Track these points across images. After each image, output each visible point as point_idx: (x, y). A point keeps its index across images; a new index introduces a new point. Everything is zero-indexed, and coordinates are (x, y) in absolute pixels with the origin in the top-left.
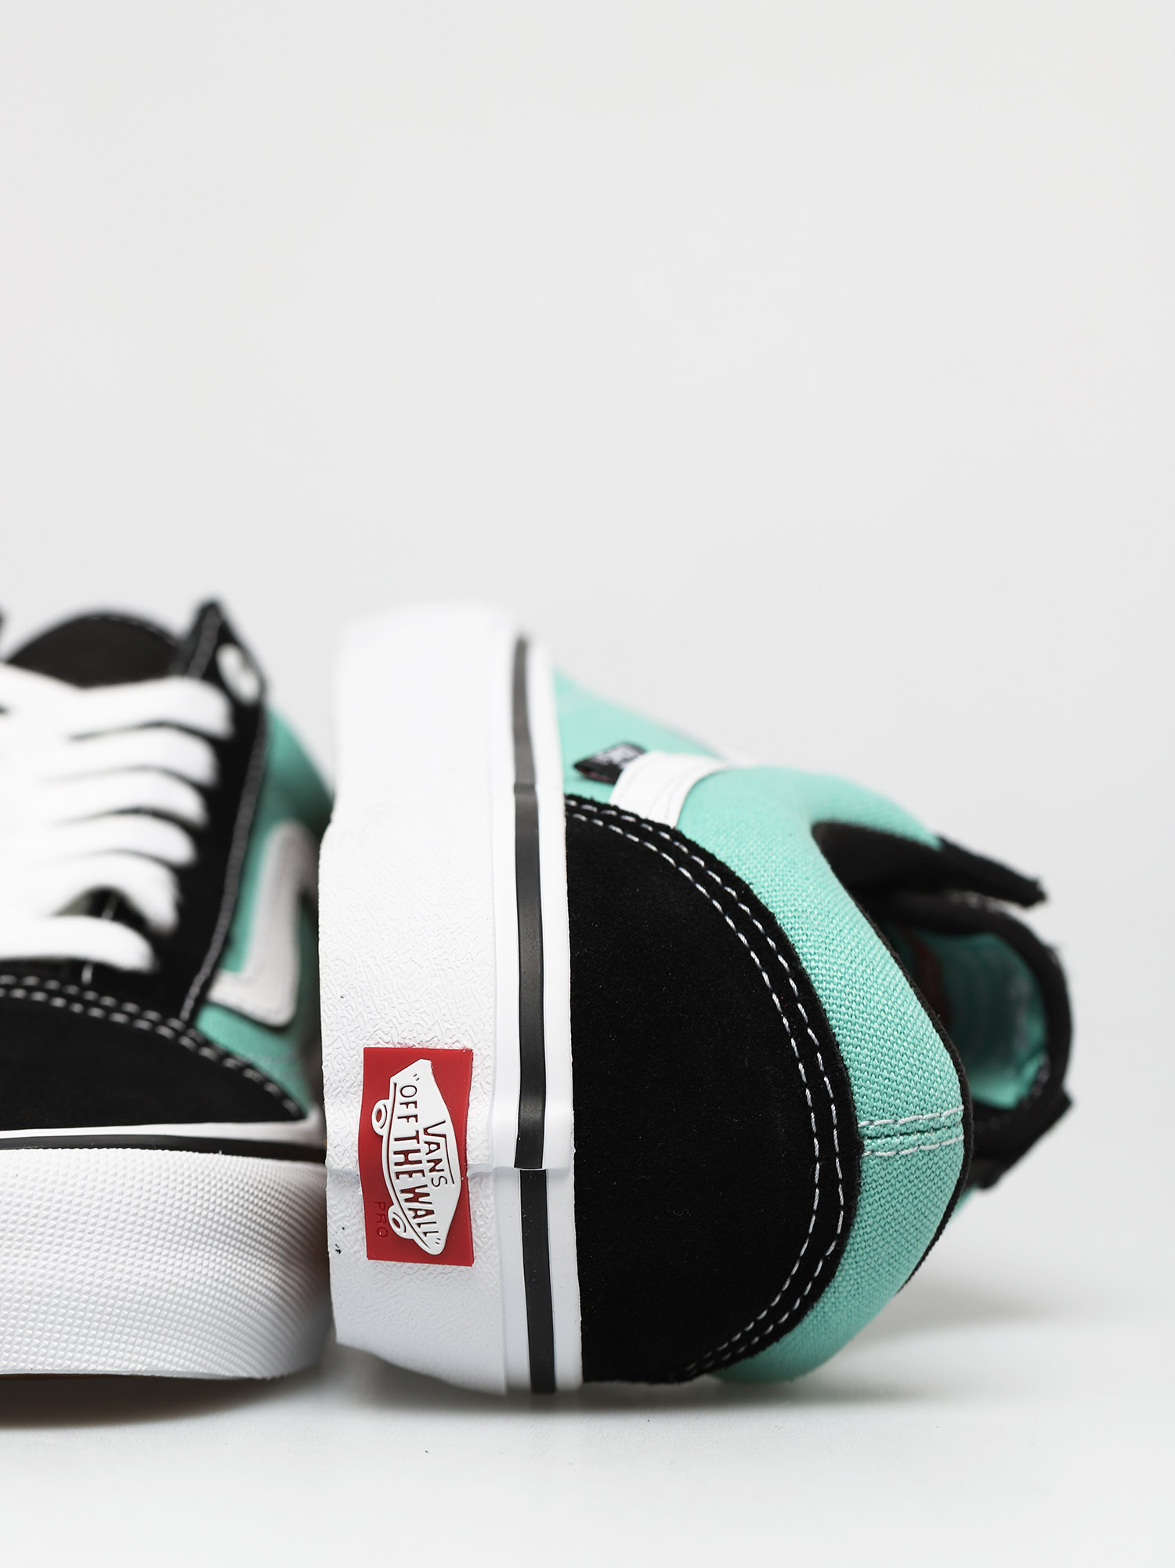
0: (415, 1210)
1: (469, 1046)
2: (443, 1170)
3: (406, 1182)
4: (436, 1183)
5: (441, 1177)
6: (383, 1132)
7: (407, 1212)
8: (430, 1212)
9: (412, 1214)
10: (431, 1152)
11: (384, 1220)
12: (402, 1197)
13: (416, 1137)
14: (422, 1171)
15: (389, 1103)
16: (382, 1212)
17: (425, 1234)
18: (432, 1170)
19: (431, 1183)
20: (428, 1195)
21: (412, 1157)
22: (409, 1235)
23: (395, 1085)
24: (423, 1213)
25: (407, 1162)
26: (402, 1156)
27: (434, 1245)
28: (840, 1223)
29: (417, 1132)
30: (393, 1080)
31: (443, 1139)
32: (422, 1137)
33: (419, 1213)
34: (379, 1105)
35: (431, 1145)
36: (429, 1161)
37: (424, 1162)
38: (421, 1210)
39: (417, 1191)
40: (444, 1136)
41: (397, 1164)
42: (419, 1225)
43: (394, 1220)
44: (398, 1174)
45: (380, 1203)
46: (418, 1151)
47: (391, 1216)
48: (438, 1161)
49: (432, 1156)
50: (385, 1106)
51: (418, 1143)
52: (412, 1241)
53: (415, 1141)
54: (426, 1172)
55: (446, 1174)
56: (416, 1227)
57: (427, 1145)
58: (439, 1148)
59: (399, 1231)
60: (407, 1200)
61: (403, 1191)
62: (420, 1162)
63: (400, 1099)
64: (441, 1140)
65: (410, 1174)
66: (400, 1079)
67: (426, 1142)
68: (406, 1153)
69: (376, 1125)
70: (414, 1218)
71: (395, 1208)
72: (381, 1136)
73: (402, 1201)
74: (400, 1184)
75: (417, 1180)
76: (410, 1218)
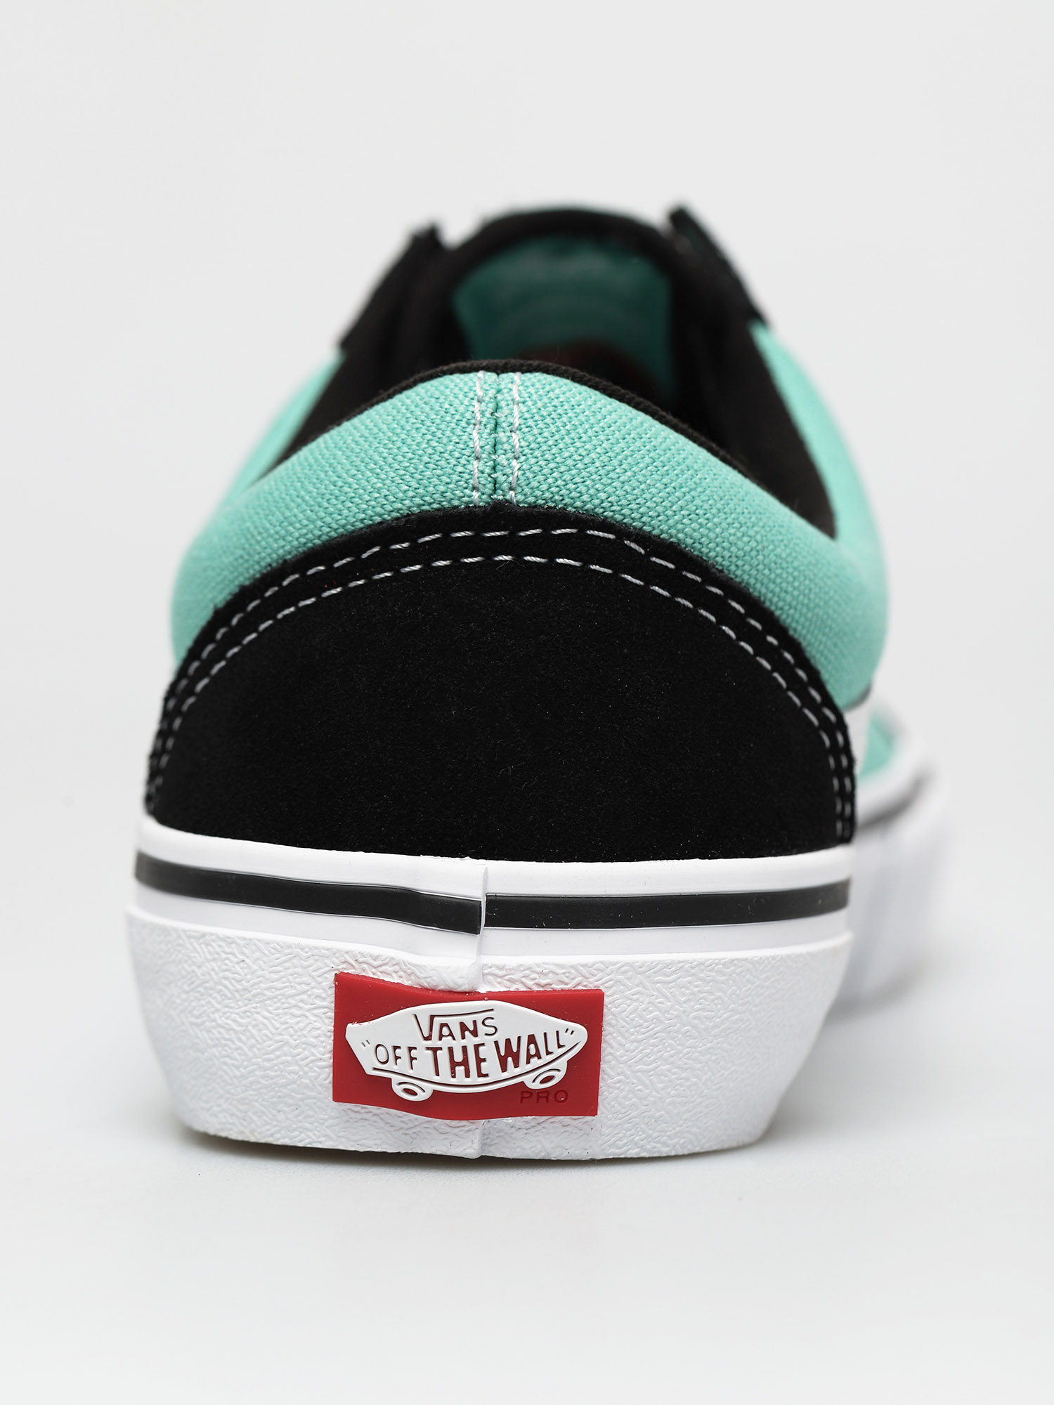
0: (529, 1057)
1: (331, 977)
2: (475, 1022)
3: (492, 1066)
4: (492, 1030)
5: (483, 1023)
6: (430, 1089)
7: (529, 1067)
8: (532, 1039)
9: (534, 1059)
10: (451, 1034)
11: (545, 1095)
12: (512, 1070)
13: (435, 1050)
14: (477, 1047)
15: (396, 1079)
16: (535, 1096)
17: (560, 1046)
18: (475, 1033)
19: (493, 1037)
20: (508, 1040)
21: (458, 1057)
22: (562, 1064)
23: (375, 1069)
24: (532, 1046)
25: (465, 1063)
26: (457, 1068)
27: (576, 1035)
28: (601, 534)
29: (428, 1048)
30: (369, 1071)
31: (436, 1019)
32: (434, 1042)
33: (533, 1052)
34: (398, 1090)
35: (443, 1033)
36: (463, 1037)
37: (464, 1042)
38: (528, 1050)
39: (503, 1054)
40: (432, 1017)
41: (467, 1075)
42: (548, 1053)
43: (543, 1081)
44: (480, 1075)
45: (522, 1098)
46: (451, 1050)
47: (537, 1086)
48: (463, 1027)
49: (457, 1032)
50: (400, 1083)
51: (441, 1049)
52: (570, 1062)
53: (439, 1052)
54: (477, 1040)
55: (479, 1017)
56: (551, 1058)
57: (443, 1038)
58: (446, 1025)
59: (559, 1076)
60: (516, 1065)
61: (504, 1069)
62: (464, 1049)
63: (391, 1065)
64: (437, 1021)
65: (480, 1061)
66: (369, 1064)
67: (440, 1039)
68: (454, 1065)
69: (422, 1096)
70: (540, 1058)
71: (527, 1080)
72: (435, 1091)
73: (518, 1071)
74: (495, 1076)
75: (488, 1052)
76: (541, 1062)
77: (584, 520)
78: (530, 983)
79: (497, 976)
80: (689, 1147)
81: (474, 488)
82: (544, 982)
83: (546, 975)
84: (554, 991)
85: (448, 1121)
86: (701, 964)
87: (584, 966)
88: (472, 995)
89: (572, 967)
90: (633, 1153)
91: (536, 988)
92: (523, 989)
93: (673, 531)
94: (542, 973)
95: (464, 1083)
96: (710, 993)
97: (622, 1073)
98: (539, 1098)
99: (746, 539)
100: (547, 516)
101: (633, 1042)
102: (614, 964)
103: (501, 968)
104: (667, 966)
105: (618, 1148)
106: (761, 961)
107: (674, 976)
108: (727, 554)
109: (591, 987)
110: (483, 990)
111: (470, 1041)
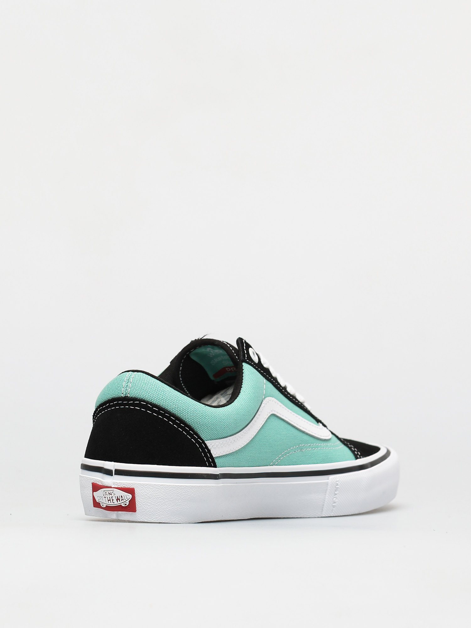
0: (122, 500)
1: (91, 483)
3: (115, 501)
5: (113, 493)
7: (122, 502)
8: (122, 497)
9: (123, 500)
12: (119, 502)
14: (112, 497)
15: (101, 503)
17: (127, 498)
18: (111, 494)
19: (115, 495)
20: (117, 497)
25: (110, 500)
27: (130, 496)
28: (143, 403)
29: (104, 497)
30: (97, 501)
34: (101, 505)
37: (109, 496)
39: (117, 499)
40: (104, 491)
41: (111, 502)
44: (113, 503)
45: (122, 508)
47: (124, 506)
48: (109, 493)
52: (129, 501)
54: (112, 496)
55: (112, 491)
56: (126, 500)
57: (106, 495)
58: (106, 493)
59: (127, 504)
62: (110, 497)
63: (100, 500)
65: (113, 500)
71: (122, 504)
72: (106, 506)
73: (120, 503)
74: (116, 503)
75: (114, 498)
76: (124, 501)
77: (141, 400)
78: (122, 486)
79: (116, 484)
80: (159, 521)
81: (123, 394)
82: (124, 486)
83: (124, 485)
84: (126, 488)
85: (110, 512)
86: (155, 485)
87: (131, 483)
88: (111, 487)
89: (129, 483)
90: (146, 521)
91: (123, 487)
92: (120, 487)
93: (158, 403)
94: (123, 484)
95: (110, 504)
96: (158, 491)
97: (141, 505)
98: (125, 508)
99: (175, 405)
100: (134, 399)
101: (142, 499)
102: (137, 483)
103: (116, 483)
104: (147, 484)
105: (143, 519)
106: (170, 485)
107: (149, 487)
108: (170, 408)
109: (133, 487)
110: (113, 487)
111: (111, 496)
